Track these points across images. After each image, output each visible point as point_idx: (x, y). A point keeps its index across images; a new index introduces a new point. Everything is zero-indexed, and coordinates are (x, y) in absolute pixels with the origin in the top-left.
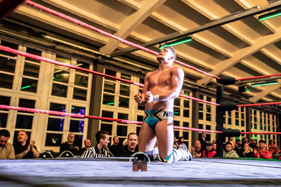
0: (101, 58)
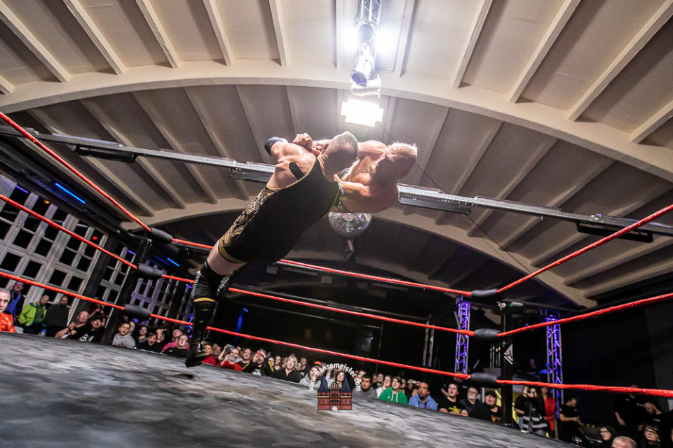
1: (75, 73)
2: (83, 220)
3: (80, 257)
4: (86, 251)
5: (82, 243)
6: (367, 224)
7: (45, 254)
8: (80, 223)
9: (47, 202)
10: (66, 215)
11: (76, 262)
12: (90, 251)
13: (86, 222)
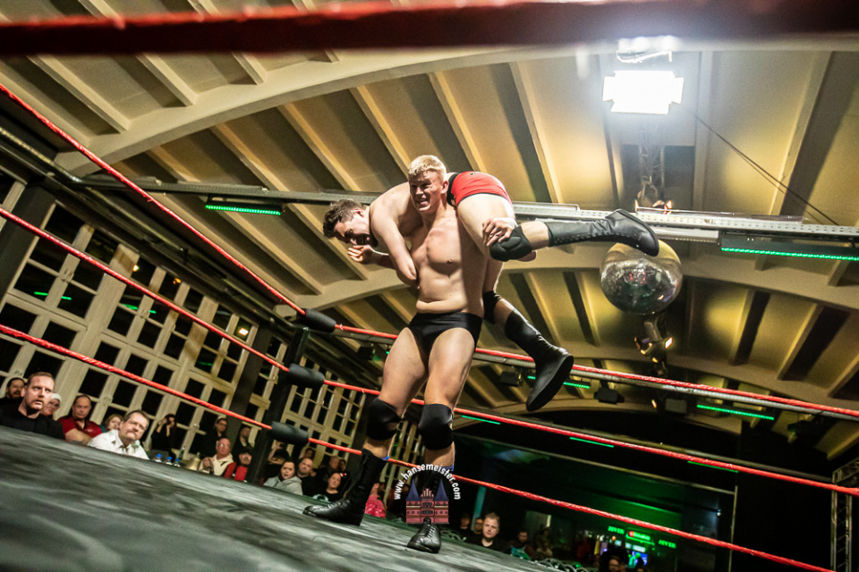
0: (54, 177)
1: (202, 91)
2: (224, 305)
3: (222, 360)
4: (229, 350)
5: (223, 339)
6: (675, 289)
7: (176, 357)
8: (220, 308)
9: (178, 281)
10: (201, 297)
11: (216, 368)
12: (235, 350)
13: (227, 307)
